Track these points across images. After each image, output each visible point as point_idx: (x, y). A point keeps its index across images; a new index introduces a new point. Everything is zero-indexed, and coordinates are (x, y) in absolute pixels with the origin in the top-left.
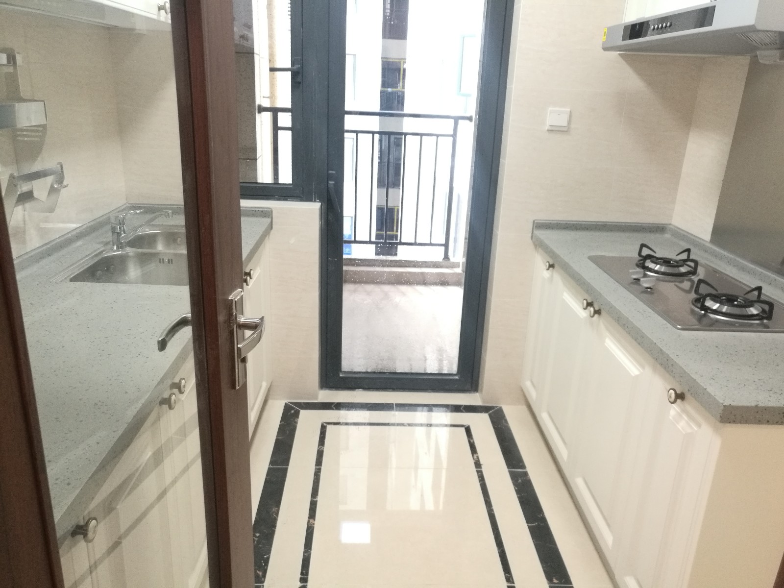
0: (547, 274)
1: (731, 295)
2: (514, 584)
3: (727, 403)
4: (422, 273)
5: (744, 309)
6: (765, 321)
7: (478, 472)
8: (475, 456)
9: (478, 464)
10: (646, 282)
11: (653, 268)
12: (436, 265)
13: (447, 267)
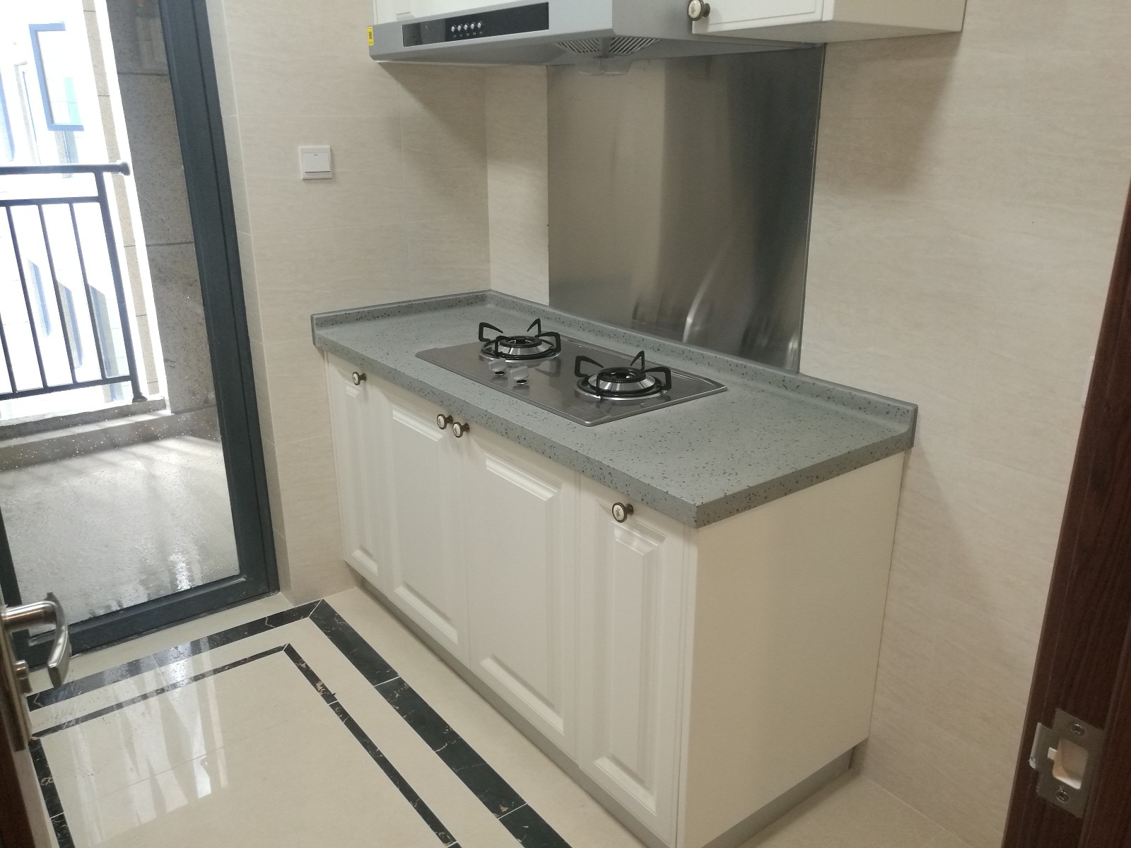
0: (353, 390)
1: (620, 369)
2: (455, 841)
3: (698, 504)
4: (105, 431)
5: (638, 383)
6: (665, 392)
7: (333, 707)
8: (318, 685)
9: (328, 696)
10: (516, 374)
11: (506, 352)
12: (123, 412)
13: (144, 412)
